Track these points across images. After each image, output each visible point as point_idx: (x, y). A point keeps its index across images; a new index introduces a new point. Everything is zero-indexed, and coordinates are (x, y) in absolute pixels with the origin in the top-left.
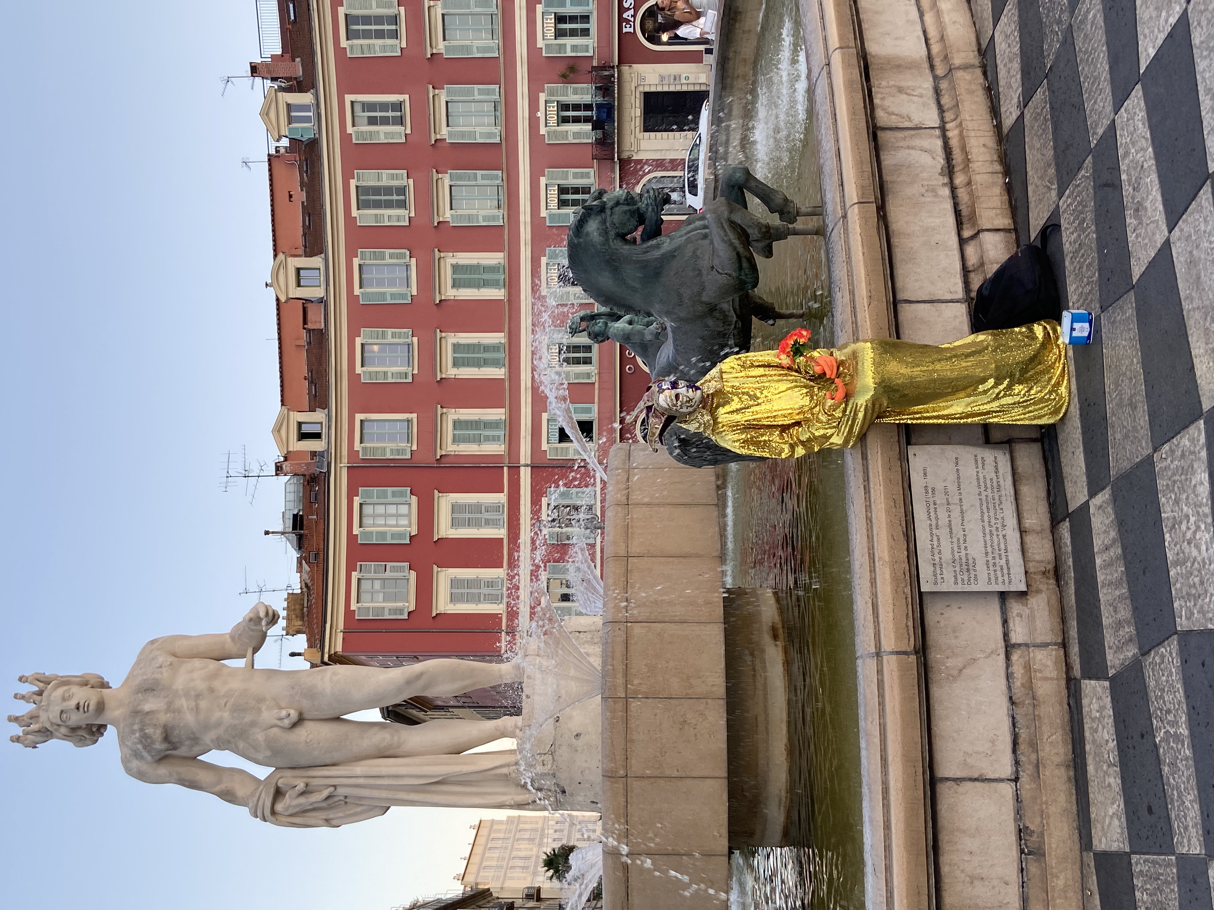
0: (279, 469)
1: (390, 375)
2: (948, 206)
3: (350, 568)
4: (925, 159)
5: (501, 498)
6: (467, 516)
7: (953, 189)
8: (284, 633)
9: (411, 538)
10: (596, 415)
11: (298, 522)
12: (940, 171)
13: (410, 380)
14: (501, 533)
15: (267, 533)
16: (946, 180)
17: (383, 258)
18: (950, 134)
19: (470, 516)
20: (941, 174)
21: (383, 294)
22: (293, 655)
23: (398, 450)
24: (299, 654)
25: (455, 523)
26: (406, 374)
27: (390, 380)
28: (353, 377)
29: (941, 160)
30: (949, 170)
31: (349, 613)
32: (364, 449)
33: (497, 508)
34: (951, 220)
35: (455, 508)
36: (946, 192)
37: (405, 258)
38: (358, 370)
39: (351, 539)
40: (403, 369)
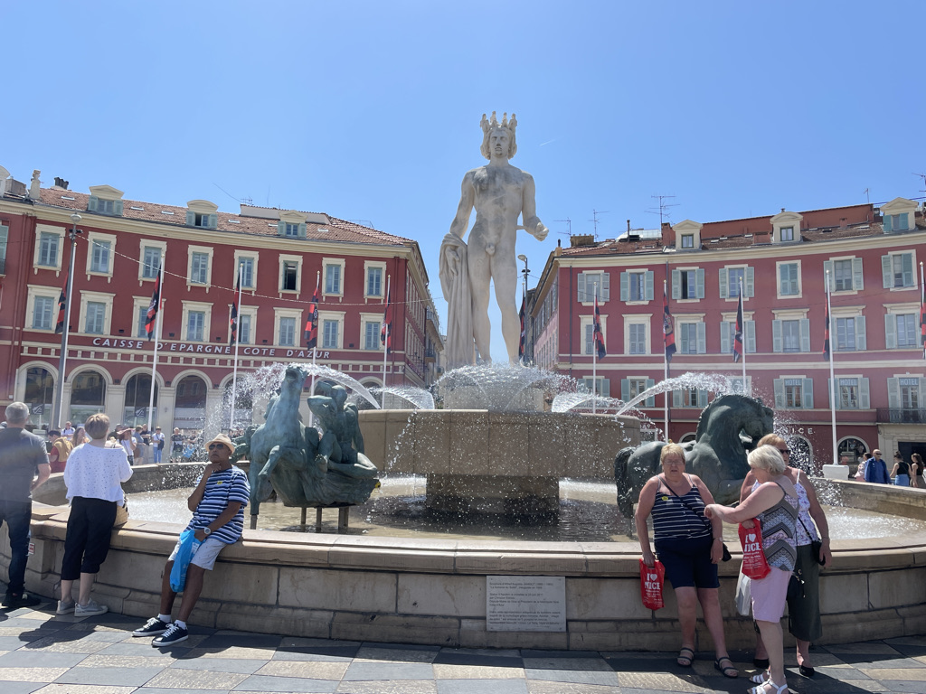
0: (665, 225)
1: (724, 285)
3: (606, 269)
5: (648, 352)
6: (637, 333)
8: (572, 235)
9: (624, 302)
11: (634, 239)
13: (721, 297)
14: (627, 353)
15: (628, 221)
19: (637, 335)
22: (559, 241)
24: (559, 245)
25: (632, 326)
26: (724, 295)
27: (720, 285)
28: (722, 264)
31: (580, 270)
32: (677, 273)
33: (642, 349)
35: (642, 327)
38: (727, 267)
39: (623, 269)
40: (728, 293)
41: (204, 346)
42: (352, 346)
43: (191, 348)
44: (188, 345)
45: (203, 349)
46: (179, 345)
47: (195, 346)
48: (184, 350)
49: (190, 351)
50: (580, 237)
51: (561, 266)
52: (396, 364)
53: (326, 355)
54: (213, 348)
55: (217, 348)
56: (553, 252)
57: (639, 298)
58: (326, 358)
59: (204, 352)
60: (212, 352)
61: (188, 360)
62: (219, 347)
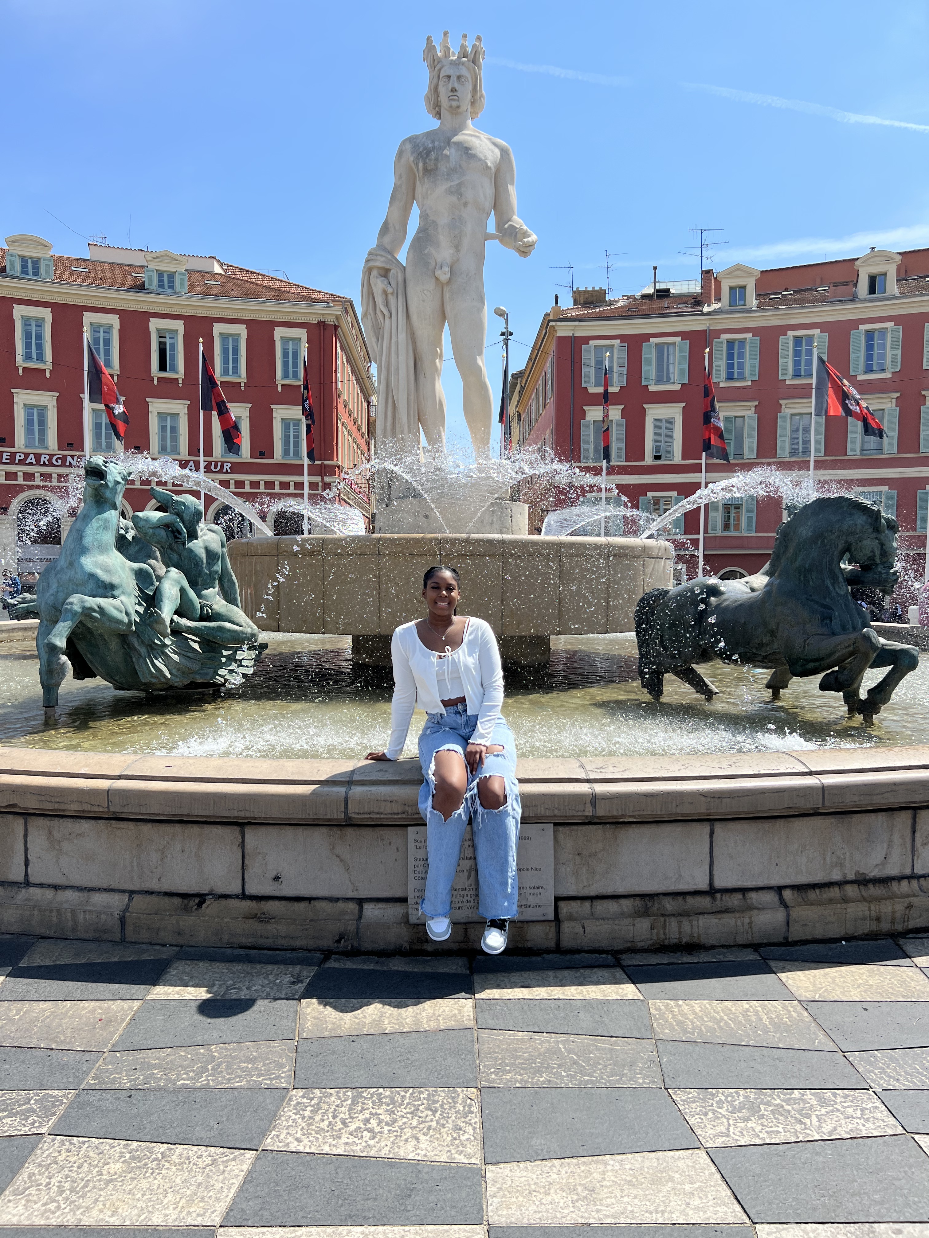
0: (707, 273)
1: (785, 360)
2: (819, 877)
3: (623, 338)
4: (876, 857)
5: (677, 458)
6: (663, 431)
7: (840, 884)
8: (575, 289)
9: (646, 386)
10: (745, 535)
11: (663, 294)
12: (861, 871)
13: (780, 378)
14: (649, 460)
15: (655, 268)
16: (851, 876)
17: (892, 348)
18: (905, 883)
19: (663, 434)
20: (857, 873)
21: (859, 351)
22: (557, 297)
23: (719, 371)
24: (557, 302)
25: (658, 422)
26: (786, 374)
27: (781, 361)
28: (784, 330)
29: (875, 873)
30: (863, 881)
31: (586, 340)
32: (722, 343)
33: (669, 454)
34: (803, 879)
35: (670, 421)
36: (836, 876)
37: (892, 368)
38: (791, 334)
39: (646, 337)
40: (790, 371)
41: (51, 456)
42: (262, 455)
43: (32, 459)
44: (27, 455)
45: (50, 460)
46: (13, 455)
47: (38, 456)
48: (22, 462)
49: (31, 464)
50: (586, 292)
51: (560, 334)
52: (327, 479)
53: (227, 467)
54: (64, 458)
55: (69, 459)
56: (547, 315)
57: (669, 382)
58: (227, 472)
59: (51, 464)
60: (63, 465)
61: (29, 476)
62: (72, 457)
